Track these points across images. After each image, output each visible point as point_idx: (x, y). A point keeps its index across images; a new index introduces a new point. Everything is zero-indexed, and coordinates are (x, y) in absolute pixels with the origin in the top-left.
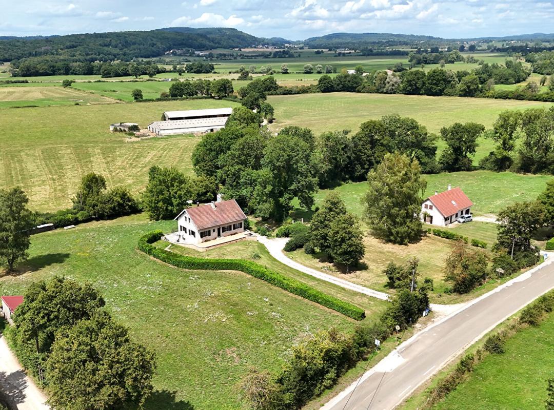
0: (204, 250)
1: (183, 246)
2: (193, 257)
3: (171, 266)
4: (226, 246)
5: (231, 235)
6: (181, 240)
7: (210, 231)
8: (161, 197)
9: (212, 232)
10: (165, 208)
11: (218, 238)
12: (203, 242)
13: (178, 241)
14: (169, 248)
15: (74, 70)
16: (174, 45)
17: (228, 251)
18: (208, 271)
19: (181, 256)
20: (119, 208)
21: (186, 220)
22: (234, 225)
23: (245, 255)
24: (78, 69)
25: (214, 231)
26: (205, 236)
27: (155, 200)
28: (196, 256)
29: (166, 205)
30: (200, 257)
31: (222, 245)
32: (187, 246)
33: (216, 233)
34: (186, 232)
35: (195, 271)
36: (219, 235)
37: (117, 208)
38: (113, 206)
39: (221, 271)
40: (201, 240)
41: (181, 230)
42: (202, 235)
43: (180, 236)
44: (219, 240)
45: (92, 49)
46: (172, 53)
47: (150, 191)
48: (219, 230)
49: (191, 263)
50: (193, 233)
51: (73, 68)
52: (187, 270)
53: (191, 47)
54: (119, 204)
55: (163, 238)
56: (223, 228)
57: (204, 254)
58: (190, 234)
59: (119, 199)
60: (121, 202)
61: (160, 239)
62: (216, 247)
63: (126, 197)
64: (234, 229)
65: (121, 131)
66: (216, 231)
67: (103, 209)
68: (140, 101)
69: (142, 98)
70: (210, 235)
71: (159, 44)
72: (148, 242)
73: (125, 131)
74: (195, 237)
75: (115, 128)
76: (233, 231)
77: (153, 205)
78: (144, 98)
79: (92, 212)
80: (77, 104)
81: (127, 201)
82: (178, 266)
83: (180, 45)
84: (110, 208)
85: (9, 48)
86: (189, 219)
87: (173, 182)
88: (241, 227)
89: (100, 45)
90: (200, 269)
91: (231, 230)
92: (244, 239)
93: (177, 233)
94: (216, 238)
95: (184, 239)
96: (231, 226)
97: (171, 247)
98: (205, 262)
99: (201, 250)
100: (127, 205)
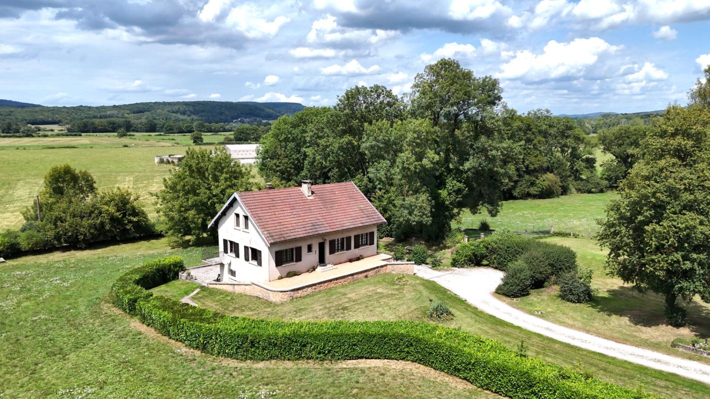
0: (286, 297)
1: (229, 289)
2: (255, 318)
3: (183, 349)
4: (343, 286)
5: (351, 261)
6: (226, 277)
7: (299, 250)
8: (192, 199)
9: (304, 250)
10: (200, 221)
11: (320, 269)
12: (281, 278)
13: (218, 280)
14: (193, 298)
15: (135, 127)
16: (242, 114)
17: (350, 300)
18: (303, 365)
19: (216, 315)
20: (112, 226)
21: (238, 224)
22: (357, 237)
23: (403, 310)
24: (140, 126)
25: (310, 249)
26: (287, 262)
27: (181, 206)
28: (262, 317)
29: (202, 215)
30: (272, 319)
31: (332, 285)
32: (238, 289)
33: (314, 257)
34: (238, 256)
35: (261, 365)
36: (322, 261)
37: (107, 227)
38: (99, 221)
39: (351, 363)
40: (276, 272)
41: (226, 251)
42: (280, 259)
43: (222, 265)
44: (323, 274)
45: (160, 115)
46: (240, 121)
47: (172, 188)
48: (322, 247)
49: (246, 337)
50: (256, 255)
51: (134, 126)
52: (232, 363)
53: (259, 116)
54: (113, 219)
55: (183, 275)
56: (332, 243)
57: (286, 309)
58: (247, 259)
59: (112, 209)
60: (118, 214)
61: (176, 276)
62: (318, 288)
63: (128, 206)
64: (357, 246)
65: (168, 162)
66: (316, 248)
67: (75, 227)
68: (200, 144)
69: (202, 141)
70: (299, 259)
71: (227, 113)
72: (137, 282)
73: (173, 162)
74: (260, 264)
75: (161, 159)
76: (354, 252)
77: (177, 216)
78: (204, 142)
79: (51, 234)
80: (126, 146)
81: (130, 215)
82: (204, 348)
83: (248, 114)
84: (94, 226)
85: (73, 112)
86: (246, 218)
87: (218, 174)
88: (372, 243)
89: (168, 111)
90: (276, 357)
91: (349, 248)
92: (383, 270)
93: (217, 260)
94: (314, 269)
95: (233, 273)
96: (349, 239)
97: (198, 294)
98: (295, 334)
99: (275, 298)
100: (130, 222)
